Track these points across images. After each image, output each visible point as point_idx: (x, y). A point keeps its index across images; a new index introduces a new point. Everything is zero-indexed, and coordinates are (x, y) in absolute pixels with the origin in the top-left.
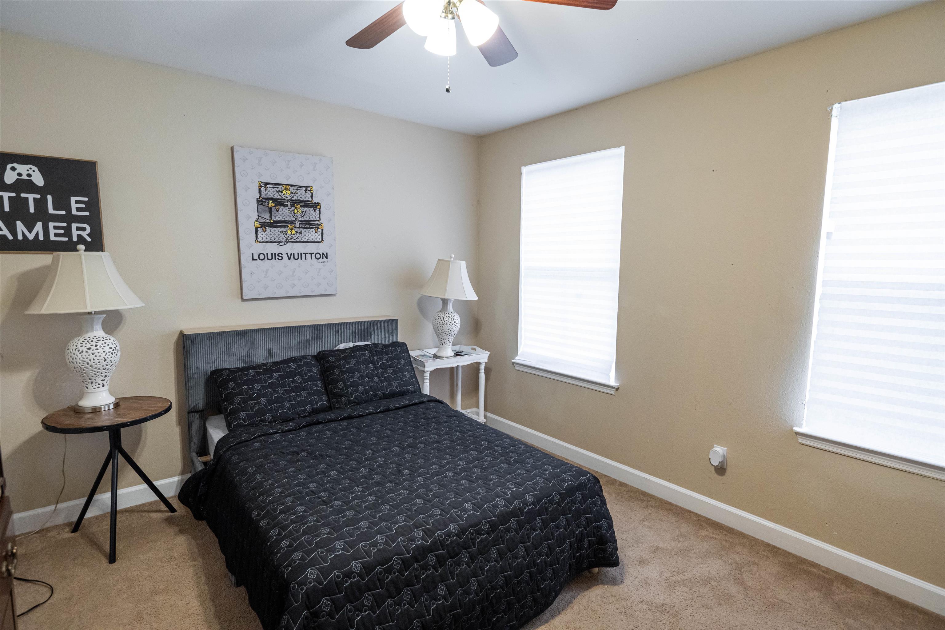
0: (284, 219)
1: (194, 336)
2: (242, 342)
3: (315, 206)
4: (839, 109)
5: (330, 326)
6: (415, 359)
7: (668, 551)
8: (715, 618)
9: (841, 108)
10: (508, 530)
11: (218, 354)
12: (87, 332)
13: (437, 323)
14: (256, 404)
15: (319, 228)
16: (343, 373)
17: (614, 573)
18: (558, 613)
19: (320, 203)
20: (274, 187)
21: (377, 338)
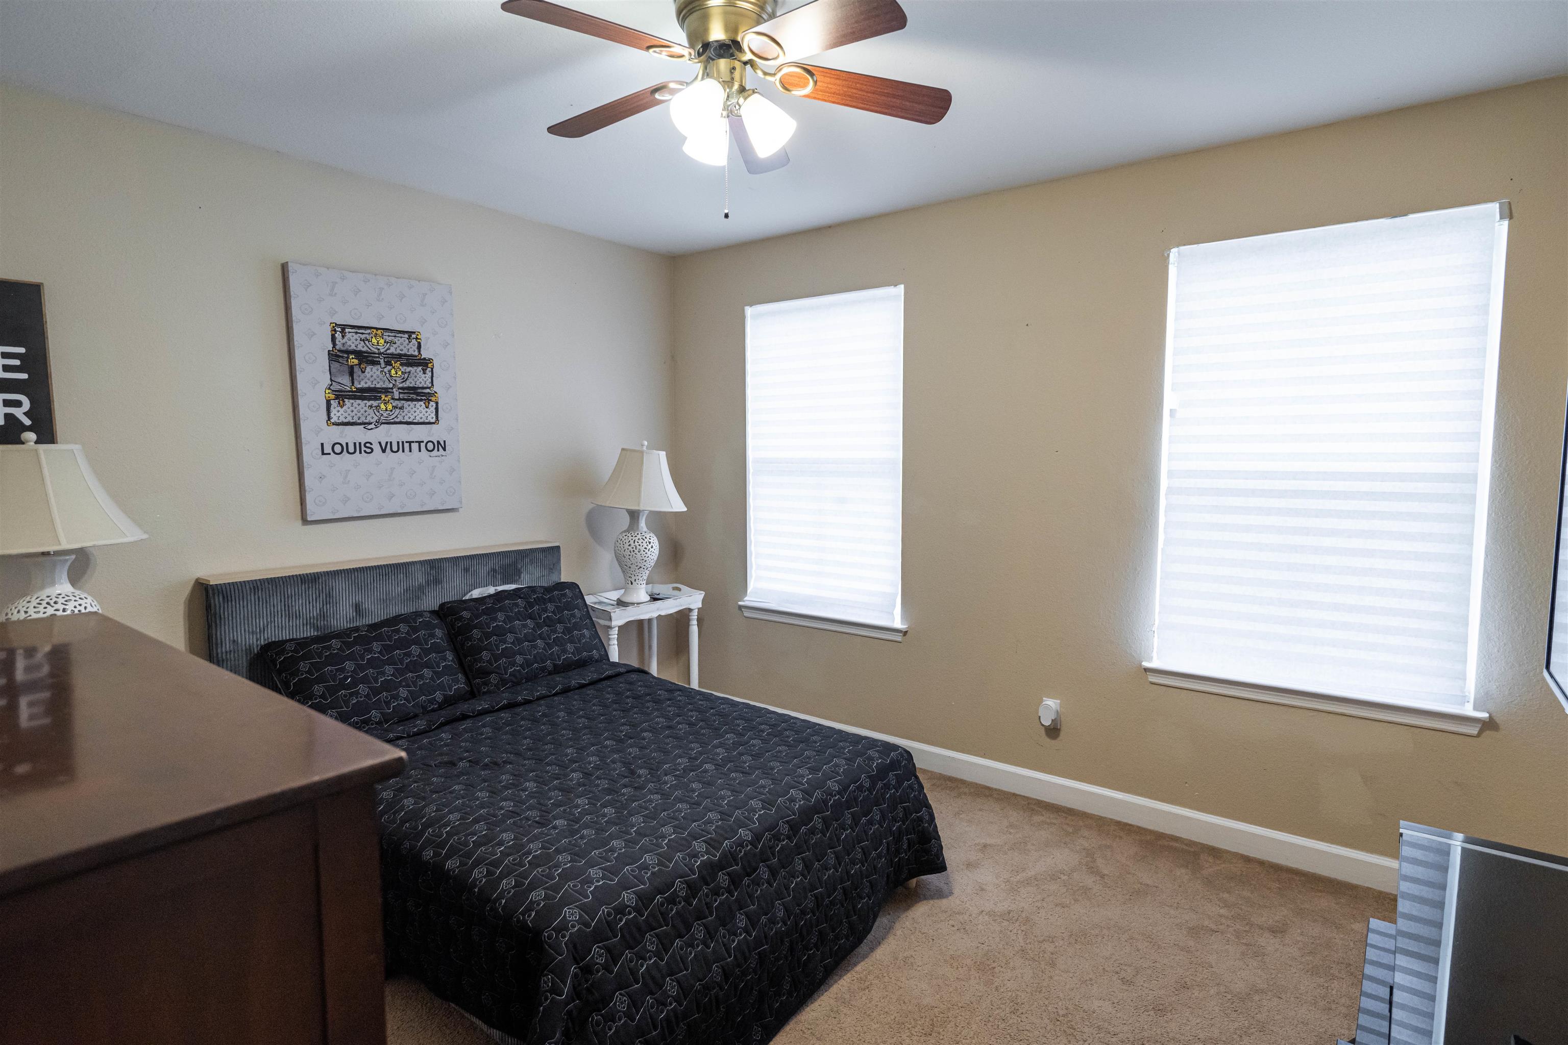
0: (373, 386)
1: (228, 587)
2: (311, 593)
3: (425, 364)
4: (1177, 254)
5: (455, 561)
6: (593, 609)
7: (999, 847)
8: (1074, 917)
9: (1179, 254)
10: (812, 832)
11: (271, 616)
12: (42, 588)
13: (623, 550)
14: (351, 694)
15: (431, 400)
16: (488, 636)
17: (938, 884)
18: (878, 944)
19: (432, 360)
20: (356, 333)
21: (529, 578)
